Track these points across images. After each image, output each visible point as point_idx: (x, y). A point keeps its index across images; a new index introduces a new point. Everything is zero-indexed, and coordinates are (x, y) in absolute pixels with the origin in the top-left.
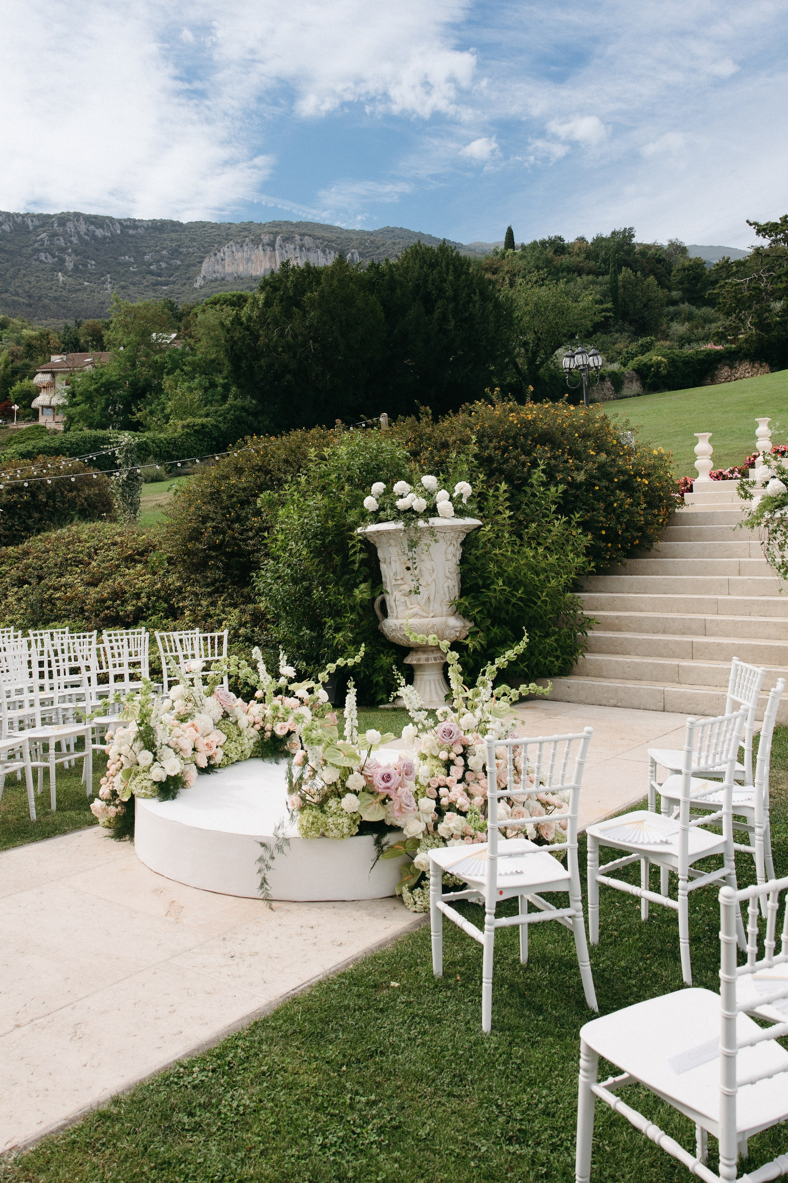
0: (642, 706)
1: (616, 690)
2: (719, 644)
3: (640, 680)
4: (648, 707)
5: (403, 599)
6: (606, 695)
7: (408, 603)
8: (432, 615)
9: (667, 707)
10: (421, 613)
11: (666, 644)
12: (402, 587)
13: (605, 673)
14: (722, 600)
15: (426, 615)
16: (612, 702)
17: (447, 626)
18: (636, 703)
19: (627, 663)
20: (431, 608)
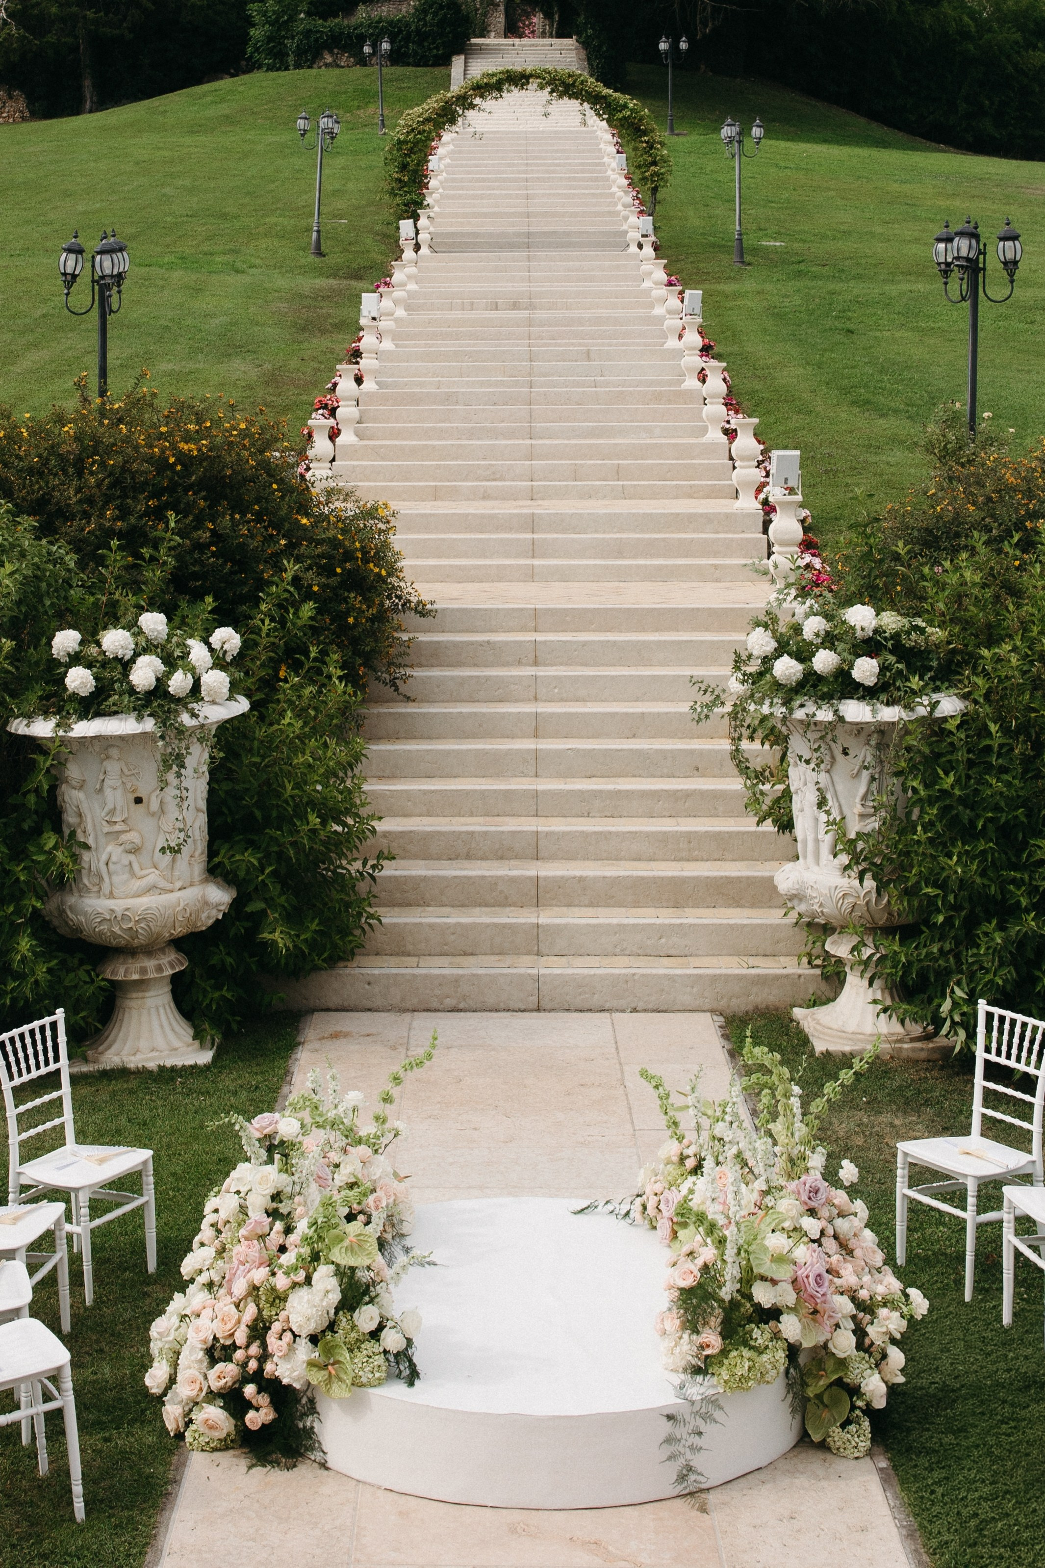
0: (502, 1006)
1: (456, 981)
2: (581, 879)
3: (472, 954)
4: (512, 1005)
5: (126, 859)
6: (437, 992)
7: (136, 866)
8: (178, 884)
9: (544, 1004)
10: (163, 884)
11: (494, 883)
12: (124, 837)
13: (410, 947)
14: (544, 792)
15: (169, 886)
16: (449, 1002)
17: (206, 903)
18: (491, 1001)
19: (448, 926)
20: (177, 873)
